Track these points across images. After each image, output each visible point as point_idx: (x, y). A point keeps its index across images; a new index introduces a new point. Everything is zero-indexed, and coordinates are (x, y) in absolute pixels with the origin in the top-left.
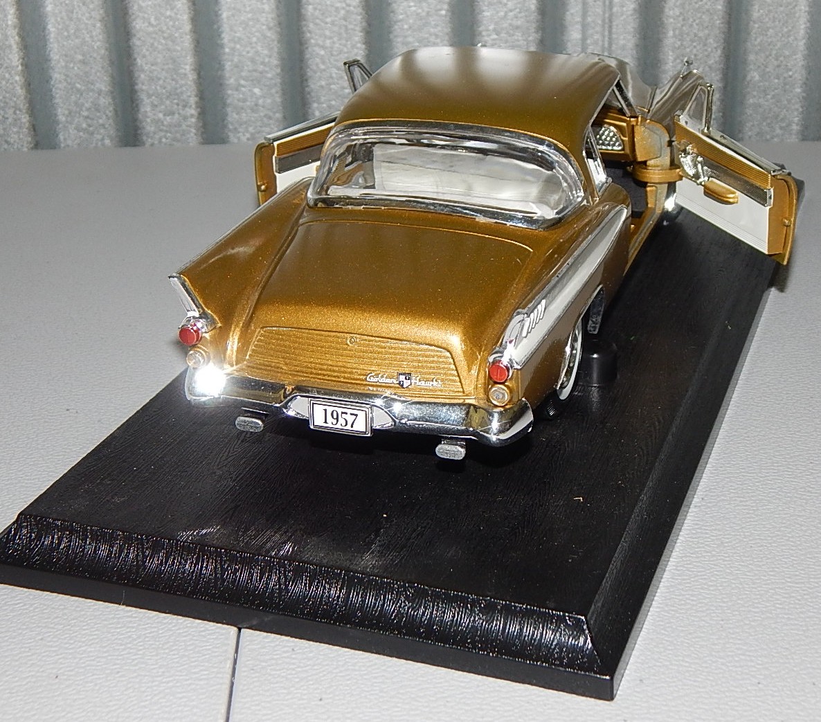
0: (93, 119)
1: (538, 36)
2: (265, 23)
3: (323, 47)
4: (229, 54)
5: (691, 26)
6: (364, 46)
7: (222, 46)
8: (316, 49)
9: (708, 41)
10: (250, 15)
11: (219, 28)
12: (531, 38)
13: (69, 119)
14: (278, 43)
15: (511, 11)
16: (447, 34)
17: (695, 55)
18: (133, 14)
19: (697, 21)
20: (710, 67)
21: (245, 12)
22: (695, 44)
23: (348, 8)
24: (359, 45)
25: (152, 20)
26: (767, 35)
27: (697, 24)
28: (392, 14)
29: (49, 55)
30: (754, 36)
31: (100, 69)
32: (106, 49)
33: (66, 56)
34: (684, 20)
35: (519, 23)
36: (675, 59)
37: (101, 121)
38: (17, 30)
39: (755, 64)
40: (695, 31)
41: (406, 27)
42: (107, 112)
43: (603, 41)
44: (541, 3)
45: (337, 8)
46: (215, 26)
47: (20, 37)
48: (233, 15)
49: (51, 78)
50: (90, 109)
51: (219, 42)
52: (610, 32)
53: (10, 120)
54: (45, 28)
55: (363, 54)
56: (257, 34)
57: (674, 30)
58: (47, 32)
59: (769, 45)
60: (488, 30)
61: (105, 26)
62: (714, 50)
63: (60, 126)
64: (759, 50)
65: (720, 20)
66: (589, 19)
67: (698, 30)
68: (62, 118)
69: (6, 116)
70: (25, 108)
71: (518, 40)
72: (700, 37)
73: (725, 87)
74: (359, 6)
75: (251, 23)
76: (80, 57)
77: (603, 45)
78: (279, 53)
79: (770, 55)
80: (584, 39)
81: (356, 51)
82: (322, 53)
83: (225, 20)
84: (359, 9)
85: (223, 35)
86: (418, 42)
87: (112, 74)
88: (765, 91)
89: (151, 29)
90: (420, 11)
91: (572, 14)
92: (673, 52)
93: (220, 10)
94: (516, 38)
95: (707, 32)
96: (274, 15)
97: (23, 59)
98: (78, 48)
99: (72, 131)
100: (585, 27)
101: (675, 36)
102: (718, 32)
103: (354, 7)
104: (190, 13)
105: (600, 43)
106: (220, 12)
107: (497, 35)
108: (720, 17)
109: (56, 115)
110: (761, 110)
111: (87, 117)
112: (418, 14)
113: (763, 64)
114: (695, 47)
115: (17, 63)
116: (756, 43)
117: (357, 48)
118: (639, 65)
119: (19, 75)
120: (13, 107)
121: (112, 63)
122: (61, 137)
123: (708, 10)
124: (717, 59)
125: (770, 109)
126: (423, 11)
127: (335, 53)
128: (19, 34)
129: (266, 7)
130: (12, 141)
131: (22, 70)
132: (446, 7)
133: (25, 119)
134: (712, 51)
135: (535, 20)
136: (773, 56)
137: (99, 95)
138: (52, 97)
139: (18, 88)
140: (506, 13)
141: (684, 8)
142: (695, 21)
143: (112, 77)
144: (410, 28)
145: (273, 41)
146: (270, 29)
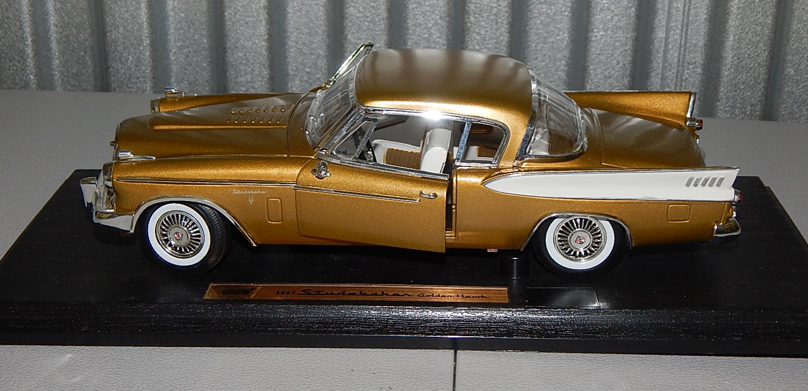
0: (312, 74)
1: (634, 34)
2: (439, 14)
3: (479, 34)
4: (411, 35)
5: (747, 33)
6: (508, 35)
7: (407, 29)
8: (474, 35)
9: (759, 45)
10: (428, 8)
11: (406, 16)
12: (629, 36)
13: (296, 73)
14: (447, 28)
15: (616, 16)
16: (568, 29)
17: (749, 55)
18: (348, 3)
19: (752, 31)
20: (759, 64)
21: (425, 5)
22: (749, 47)
23: (499, 8)
24: (505, 34)
25: (361, 9)
26: (801, 43)
27: (751, 33)
28: (529, 13)
29: (286, 28)
30: (792, 43)
31: (320, 40)
32: (326, 26)
33: (298, 29)
34: (742, 29)
35: (621, 24)
36: (733, 57)
37: (318, 76)
38: (267, 10)
39: (791, 63)
40: (749, 37)
41: (538, 22)
42: (323, 70)
43: (681, 40)
44: (638, 12)
45: (491, 7)
46: (404, 15)
47: (268, 15)
48: (416, 7)
49: (286, 44)
50: (311, 67)
51: (405, 25)
52: (686, 34)
53: (256, 72)
54: (285, 9)
55: (507, 40)
56: (432, 21)
57: (734, 37)
58: (286, 12)
59: (803, 50)
60: (598, 28)
61: (327, 10)
62: (763, 52)
63: (290, 77)
64: (795, 53)
65: (769, 30)
66: (672, 24)
67: (752, 37)
68: (291, 73)
69: (254, 69)
70: (267, 64)
71: (619, 37)
72: (753, 42)
73: (769, 79)
74: (507, 7)
75: (428, 14)
76: (307, 31)
77: (681, 43)
78: (446, 36)
79: (803, 57)
80: (667, 38)
81: (502, 38)
82: (478, 38)
83: (411, 11)
84: (506, 9)
85: (408, 21)
86: (546, 34)
87: (328, 44)
88: (797, 82)
89: (360, 15)
90: (549, 11)
91: (659, 20)
92: (732, 51)
93: (407, 3)
94: (618, 35)
95: (758, 38)
96: (445, 9)
97: (269, 30)
98: (306, 24)
99: (297, 82)
100: (668, 30)
101: (734, 40)
102: (767, 38)
103: (504, 7)
104: (387, 5)
105: (679, 41)
106: (407, 5)
107: (604, 32)
108: (769, 28)
109: (287, 70)
110: (793, 96)
111: (308, 73)
112: (548, 14)
113: (797, 63)
114: (749, 49)
115: (265, 33)
116: (793, 48)
117: (503, 36)
118: (706, 59)
119: (265, 42)
120: (259, 63)
121: (329, 36)
122: (289, 85)
123: (760, 23)
124: (765, 58)
125: (800, 96)
126: (552, 12)
127: (487, 39)
128: (268, 13)
129: (441, 4)
130: (256, 86)
131: (268, 38)
132: (569, 9)
133: (266, 72)
134: (761, 52)
135: (633, 23)
136: (805, 58)
137: (318, 57)
138: (286, 58)
139: (264, 50)
140: (612, 17)
141: (743, 21)
142: (750, 30)
143: (328, 46)
144: (541, 23)
145: (443, 27)
146: (441, 18)
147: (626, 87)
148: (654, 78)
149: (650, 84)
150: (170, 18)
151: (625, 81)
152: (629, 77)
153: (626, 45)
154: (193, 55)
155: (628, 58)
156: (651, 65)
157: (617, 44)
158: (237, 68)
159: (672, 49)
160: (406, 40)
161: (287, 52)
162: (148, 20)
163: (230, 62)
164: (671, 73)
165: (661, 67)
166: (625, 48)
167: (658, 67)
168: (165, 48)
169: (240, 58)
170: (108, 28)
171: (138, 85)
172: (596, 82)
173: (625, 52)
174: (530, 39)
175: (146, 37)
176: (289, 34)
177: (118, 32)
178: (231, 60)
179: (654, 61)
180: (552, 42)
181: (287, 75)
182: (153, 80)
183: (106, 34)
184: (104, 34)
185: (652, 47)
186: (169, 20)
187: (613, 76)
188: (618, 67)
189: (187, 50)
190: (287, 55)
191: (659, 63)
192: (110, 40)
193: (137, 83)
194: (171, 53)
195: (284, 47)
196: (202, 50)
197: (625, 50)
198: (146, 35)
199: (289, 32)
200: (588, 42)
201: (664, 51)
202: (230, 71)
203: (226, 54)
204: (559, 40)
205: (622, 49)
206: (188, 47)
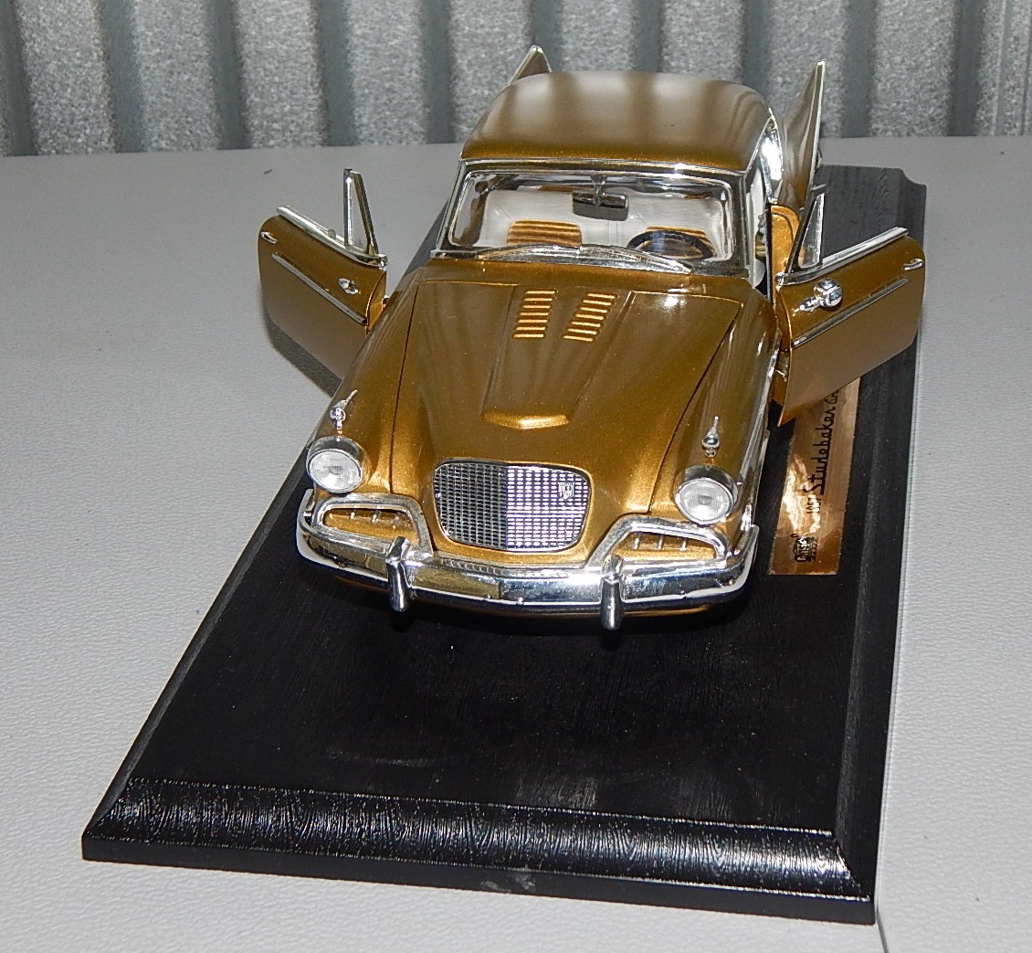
147: (945, 83)
148: (989, 64)
149: (982, 75)
150: (136, 7)
151: (943, 73)
152: (949, 67)
153: (942, 12)
154: (179, 70)
155: (947, 35)
156: (983, 42)
157: (928, 11)
158: (264, 91)
159: (1020, 13)
160: (558, 23)
161: (349, 56)
162: (99, 15)
163: (251, 80)
164: (1019, 53)
165: (1000, 44)
166: (943, 17)
167: (996, 45)
168: (129, 61)
169: (268, 73)
170: (27, 33)
171: (88, 131)
172: (894, 78)
173: (941, 24)
174: (776, 8)
175: (96, 45)
176: (350, 23)
177: (46, 38)
178: (253, 76)
179: (989, 36)
180: (814, 12)
181: (352, 96)
182: (114, 121)
183: (23, 44)
184: (20, 44)
185: (984, 10)
186: (134, 11)
187: (922, 67)
188: (930, 50)
189: (168, 62)
190: (349, 62)
191: (997, 38)
192: (31, 54)
193: (86, 128)
194: (140, 70)
195: (342, 47)
196: (196, 61)
197: (941, 21)
198: (97, 41)
199: (351, 20)
200: (877, 10)
201: (1006, 16)
202: (252, 96)
203: (244, 67)
204: (825, 7)
205: (937, 19)
206: (170, 57)
